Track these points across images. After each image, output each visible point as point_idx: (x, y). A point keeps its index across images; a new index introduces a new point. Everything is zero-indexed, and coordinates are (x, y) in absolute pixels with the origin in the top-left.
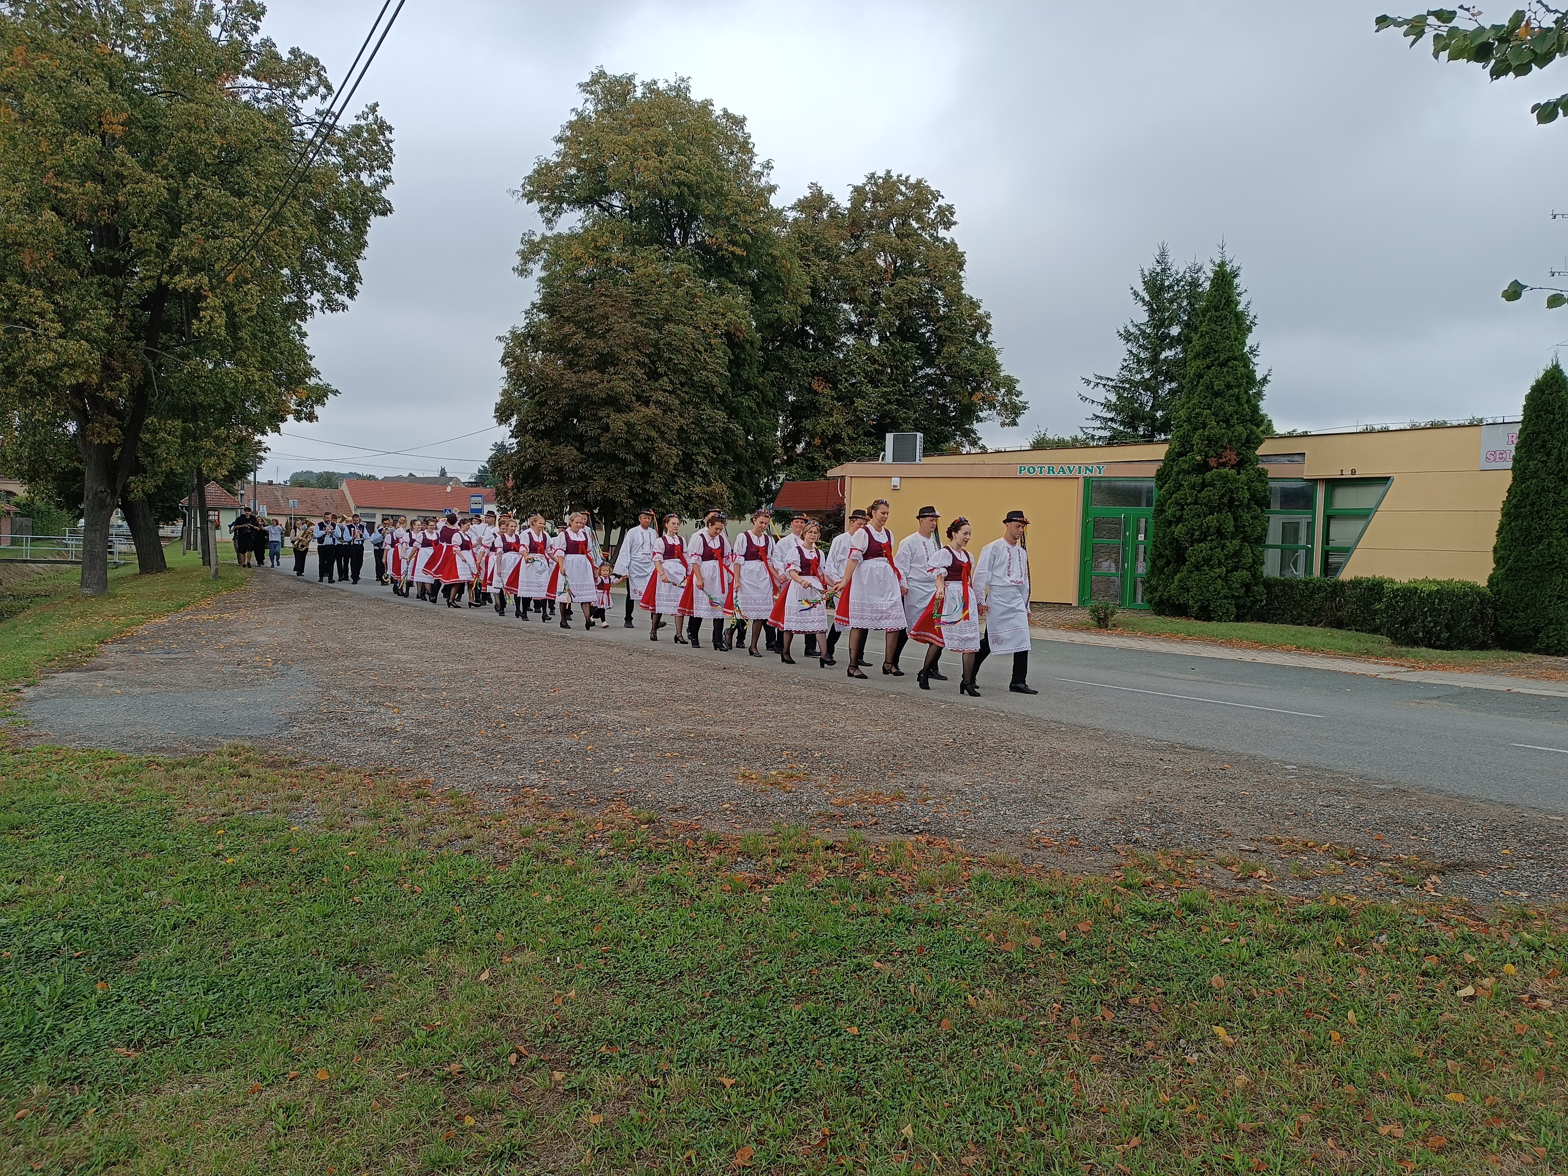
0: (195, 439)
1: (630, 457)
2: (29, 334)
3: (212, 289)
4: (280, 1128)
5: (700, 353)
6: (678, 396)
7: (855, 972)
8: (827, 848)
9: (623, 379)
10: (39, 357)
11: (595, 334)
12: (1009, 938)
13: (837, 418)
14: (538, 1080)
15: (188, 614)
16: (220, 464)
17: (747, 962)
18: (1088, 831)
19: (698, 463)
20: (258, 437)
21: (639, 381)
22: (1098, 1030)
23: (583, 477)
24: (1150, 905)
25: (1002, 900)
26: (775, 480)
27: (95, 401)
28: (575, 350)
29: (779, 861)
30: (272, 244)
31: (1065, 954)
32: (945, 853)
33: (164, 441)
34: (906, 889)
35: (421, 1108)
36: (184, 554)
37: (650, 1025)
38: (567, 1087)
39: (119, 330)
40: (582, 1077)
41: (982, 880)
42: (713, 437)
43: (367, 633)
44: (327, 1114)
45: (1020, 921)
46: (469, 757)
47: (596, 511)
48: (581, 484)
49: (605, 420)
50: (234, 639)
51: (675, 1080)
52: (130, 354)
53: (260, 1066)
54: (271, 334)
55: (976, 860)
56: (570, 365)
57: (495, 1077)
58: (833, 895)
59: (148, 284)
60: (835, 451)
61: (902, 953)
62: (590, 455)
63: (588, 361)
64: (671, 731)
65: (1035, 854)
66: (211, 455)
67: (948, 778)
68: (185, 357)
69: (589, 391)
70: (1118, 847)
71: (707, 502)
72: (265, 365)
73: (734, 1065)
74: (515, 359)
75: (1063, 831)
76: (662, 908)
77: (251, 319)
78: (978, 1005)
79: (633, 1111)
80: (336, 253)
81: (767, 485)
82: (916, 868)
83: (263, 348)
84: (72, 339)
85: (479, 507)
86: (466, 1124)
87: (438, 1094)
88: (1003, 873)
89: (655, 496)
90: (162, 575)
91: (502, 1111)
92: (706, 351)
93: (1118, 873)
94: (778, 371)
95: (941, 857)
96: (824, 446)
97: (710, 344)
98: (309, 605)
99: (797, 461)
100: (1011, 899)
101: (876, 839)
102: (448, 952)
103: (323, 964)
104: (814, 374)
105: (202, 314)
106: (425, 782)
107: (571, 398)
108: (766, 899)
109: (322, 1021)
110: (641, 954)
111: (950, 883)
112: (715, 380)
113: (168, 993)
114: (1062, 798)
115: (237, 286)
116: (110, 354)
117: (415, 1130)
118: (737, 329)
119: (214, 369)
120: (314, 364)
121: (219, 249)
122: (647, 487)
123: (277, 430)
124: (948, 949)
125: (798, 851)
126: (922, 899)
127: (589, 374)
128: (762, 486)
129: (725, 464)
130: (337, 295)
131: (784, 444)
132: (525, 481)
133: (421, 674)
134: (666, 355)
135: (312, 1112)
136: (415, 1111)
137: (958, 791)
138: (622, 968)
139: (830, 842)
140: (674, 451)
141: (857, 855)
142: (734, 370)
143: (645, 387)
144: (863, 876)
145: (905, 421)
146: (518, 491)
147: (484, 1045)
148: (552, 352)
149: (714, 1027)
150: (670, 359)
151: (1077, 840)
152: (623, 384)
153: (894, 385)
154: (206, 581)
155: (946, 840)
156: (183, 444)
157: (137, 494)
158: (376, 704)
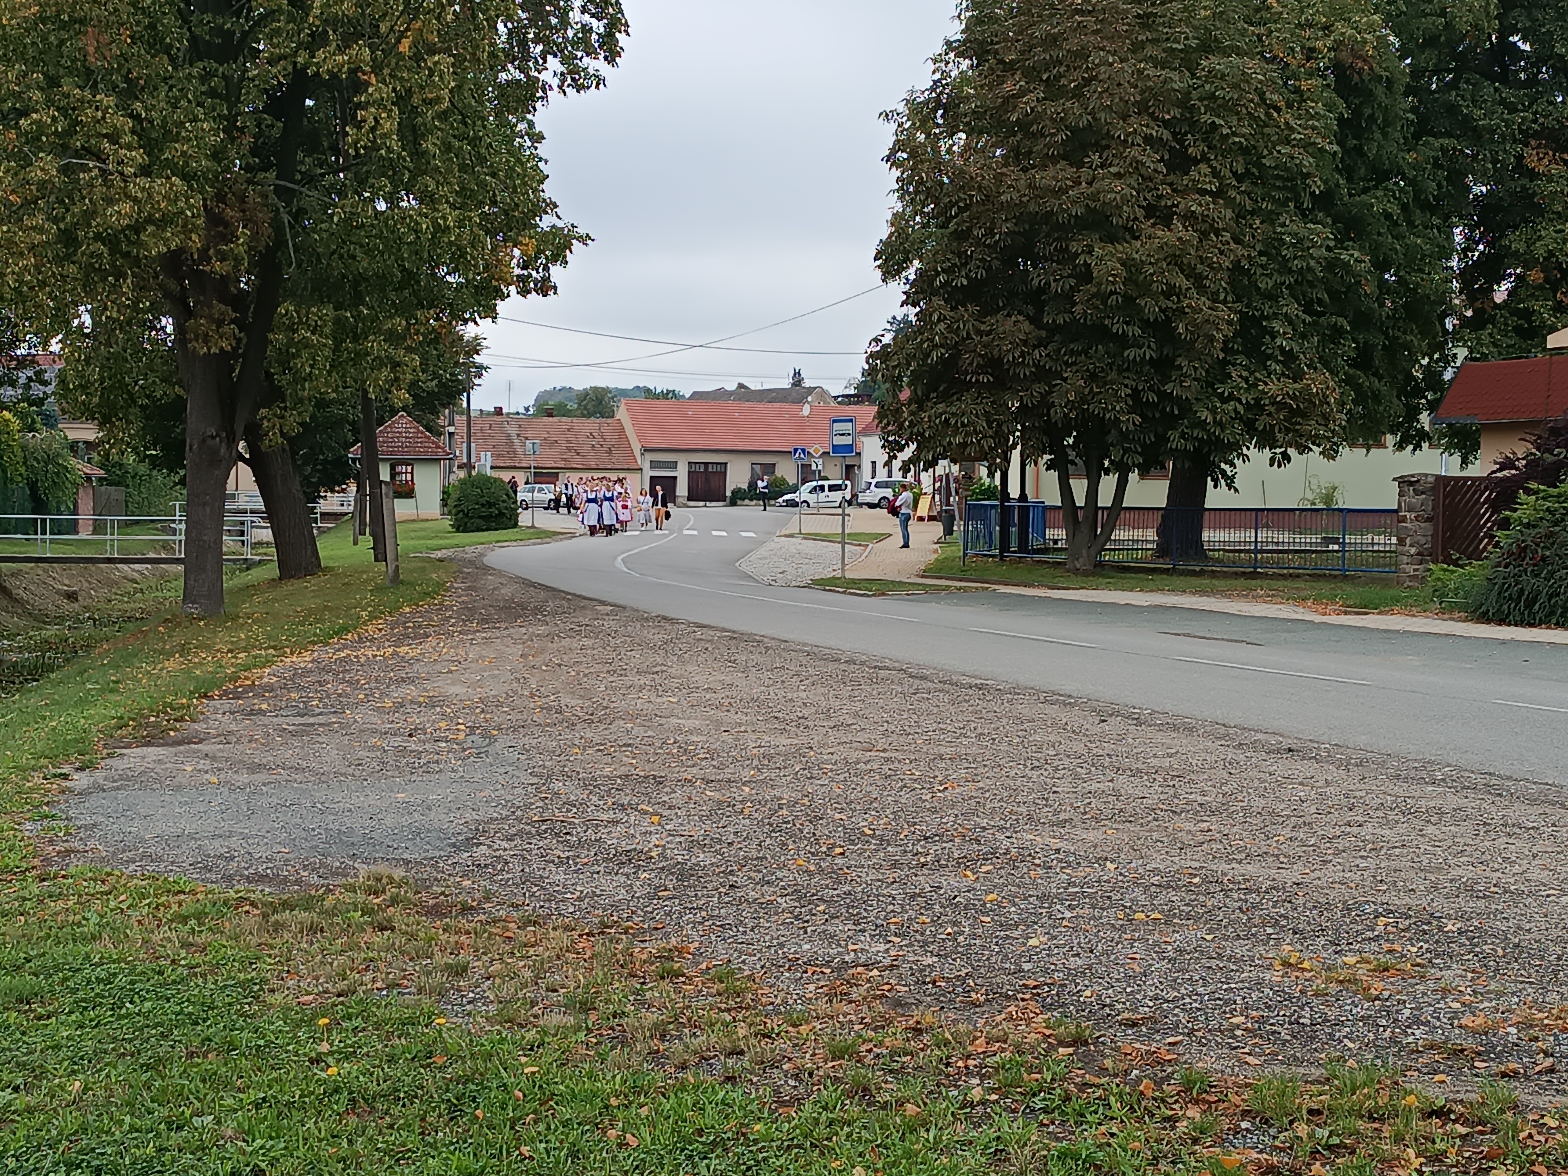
0: (355, 339)
3: (377, 69)
6: (1231, 202)
9: (1118, 176)
15: (344, 647)
28: (1024, 126)
33: (307, 345)
36: (355, 543)
39: (234, 155)
43: (633, 679)
49: (1082, 259)
52: (252, 194)
54: (475, 142)
56: (1016, 156)
62: (1054, 330)
68: (337, 193)
71: (1293, 412)
72: (465, 198)
74: (914, 152)
77: (443, 116)
81: (1430, 372)
83: (463, 168)
84: (159, 176)
90: (314, 580)
92: (1290, 105)
94: (1449, 135)
98: (542, 629)
99: (1492, 320)
104: (1528, 135)
105: (361, 114)
107: (1019, 221)
115: (416, 59)
116: (219, 197)
118: (1356, 55)
119: (383, 210)
120: (547, 190)
122: (1169, 388)
123: (492, 313)
127: (1051, 171)
128: (1419, 374)
129: (1333, 335)
130: (586, 60)
131: (1467, 285)
133: (712, 754)
140: (1224, 313)
143: (1163, 188)
146: (920, 408)
148: (982, 133)
150: (1214, 127)
152: (1118, 186)
154: (378, 588)
156: (338, 342)
157: (273, 439)
158: (623, 808)
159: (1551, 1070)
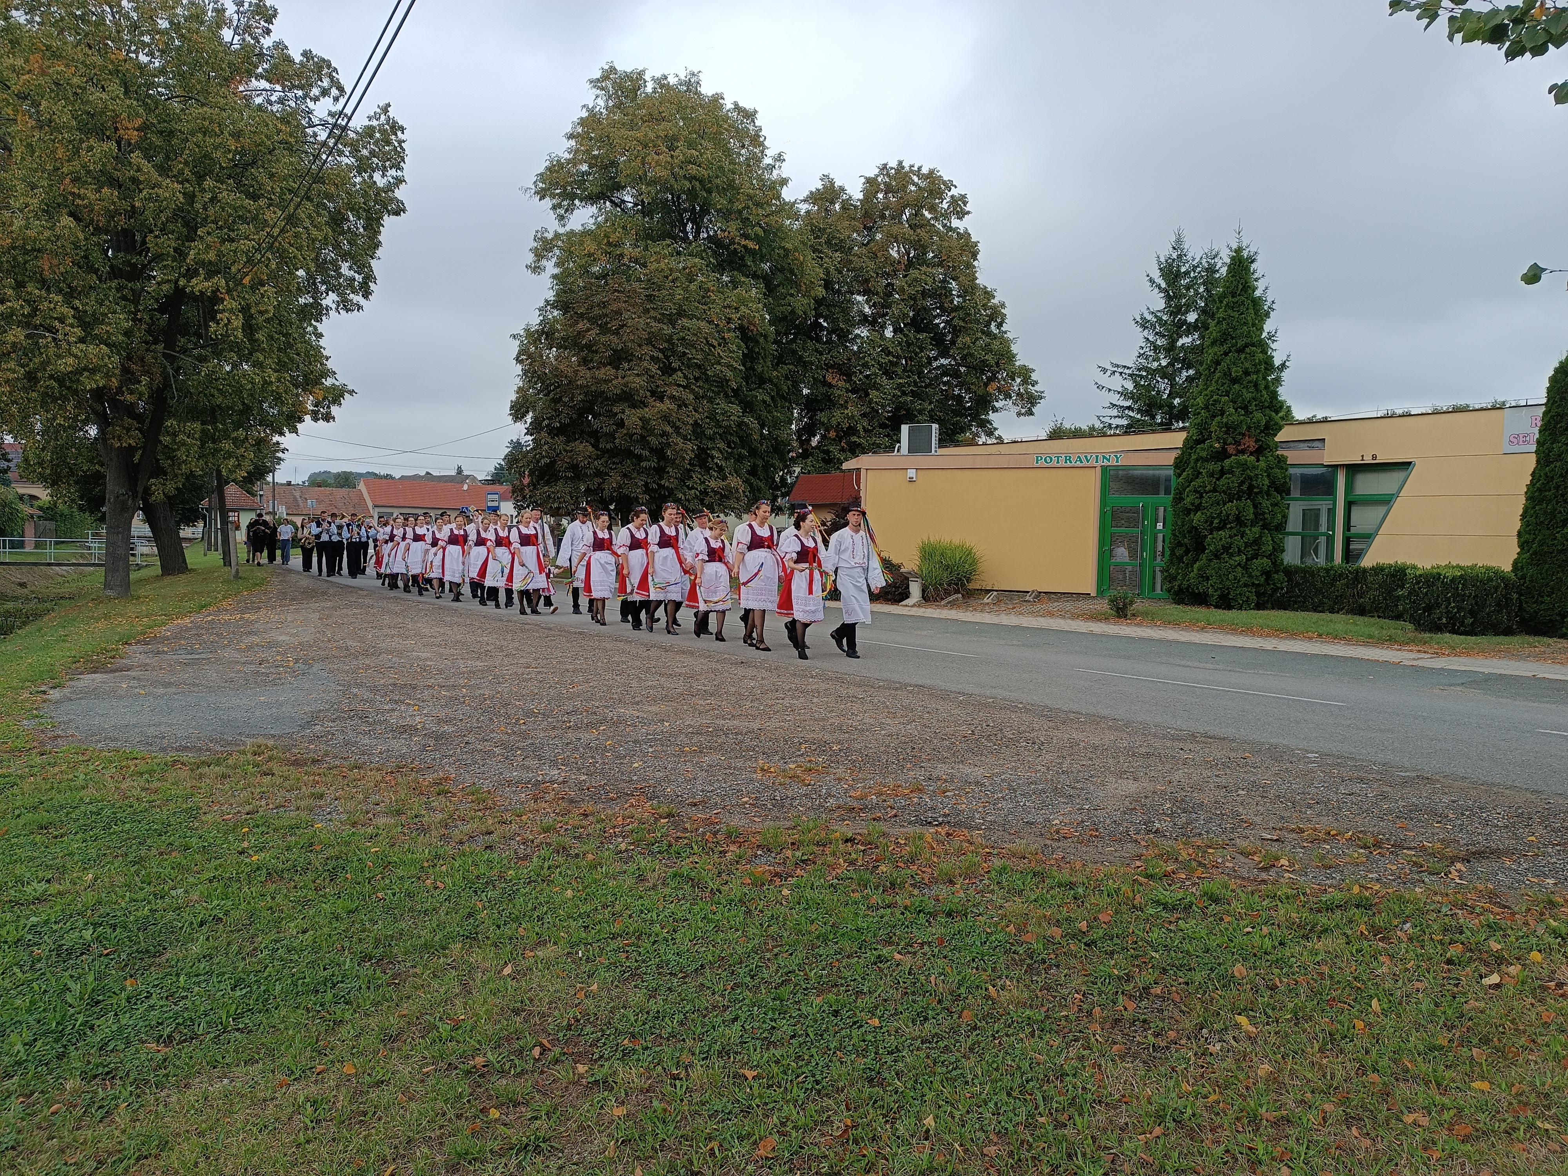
0: (214, 442)
1: (645, 453)
2: (50, 339)
3: (229, 291)
4: (308, 1121)
5: (714, 347)
6: (692, 391)
7: (876, 964)
8: (847, 841)
9: (638, 375)
10: (59, 362)
11: (609, 331)
12: (1030, 929)
13: (851, 410)
14: (561, 1073)
15: (210, 615)
16: (239, 465)
17: (768, 955)
18: (1108, 821)
19: (713, 458)
20: (276, 438)
21: (653, 377)
22: (1119, 1020)
23: (598, 474)
24: (1171, 895)
25: (1022, 891)
26: (790, 473)
27: (114, 403)
28: (589, 347)
29: (798, 854)
30: (287, 246)
31: (1086, 944)
32: (965, 845)
33: (184, 444)
34: (926, 881)
35: (446, 1101)
36: (205, 555)
37: (672, 1017)
38: (591, 1079)
39: (138, 334)
40: (605, 1070)
41: (1002, 871)
42: (727, 430)
43: (386, 631)
44: (354, 1107)
45: (1040, 912)
46: (489, 754)
47: (612, 507)
48: (597, 480)
49: (619, 416)
50: (256, 639)
51: (697, 1072)
52: (149, 358)
53: (287, 1061)
54: (287, 335)
55: (996, 852)
56: (584, 362)
57: (519, 1070)
58: (854, 887)
59: (165, 287)
60: (849, 444)
61: (922, 945)
62: (605, 451)
63: (602, 357)
64: (689, 726)
65: (1055, 844)
66: (230, 456)
67: (967, 770)
68: (203, 359)
69: (604, 387)
70: (1139, 837)
71: (722, 496)
72: (281, 366)
73: (756, 1057)
74: (530, 356)
75: (1083, 822)
76: (683, 902)
77: (268, 320)
78: (999, 996)
79: (656, 1103)
80: (350, 254)
81: (783, 479)
82: (935, 860)
83: (279, 349)
84: (91, 344)
85: (495, 504)
86: (491, 1117)
87: (464, 1087)
88: (1023, 865)
89: (671, 492)
90: (183, 576)
91: (527, 1104)
92: (720, 345)
93: (1138, 863)
94: (792, 364)
95: (961, 848)
96: (839, 439)
97: (723, 338)
98: (329, 604)
99: (812, 454)
100: (1032, 890)
101: (896, 831)
102: (470, 947)
103: (348, 960)
104: (828, 367)
105: (219, 316)
106: (446, 779)
107: (586, 394)
108: (786, 892)
109: (348, 1016)
110: (662, 948)
111: (969, 874)
112: (729, 374)
113: (197, 989)
114: (1082, 789)
115: (253, 288)
116: (129, 358)
117: (441, 1122)
118: (750, 323)
119: (232, 371)
120: (330, 364)
121: (235, 252)
122: (663, 482)
123: (295, 430)
124: (968, 940)
125: (818, 844)
126: (942, 891)
127: (603, 370)
128: (778, 480)
129: (740, 459)
130: (352, 296)
131: (799, 437)
132: (541, 477)
133: (441, 672)
134: (680, 349)
135: (339, 1105)
136: (440, 1104)
137: (977, 783)
138: (644, 961)
139: (850, 835)
140: (689, 446)
141: (877, 847)
142: (749, 364)
143: (659, 382)
144: (883, 868)
145: (921, 412)
146: (535, 488)
147: (508, 1039)
148: (566, 349)
149: (736, 1019)
150: (684, 354)
151: (1097, 830)
152: (637, 380)
153: (909, 377)
154: (226, 582)
155: (966, 832)
156: (202, 446)
157: (158, 496)
158: (396, 702)
159: (896, 816)
